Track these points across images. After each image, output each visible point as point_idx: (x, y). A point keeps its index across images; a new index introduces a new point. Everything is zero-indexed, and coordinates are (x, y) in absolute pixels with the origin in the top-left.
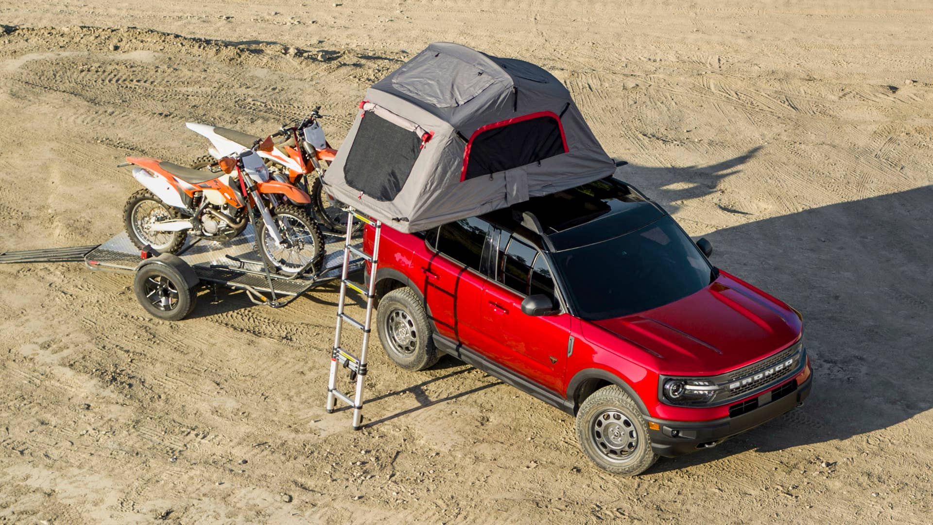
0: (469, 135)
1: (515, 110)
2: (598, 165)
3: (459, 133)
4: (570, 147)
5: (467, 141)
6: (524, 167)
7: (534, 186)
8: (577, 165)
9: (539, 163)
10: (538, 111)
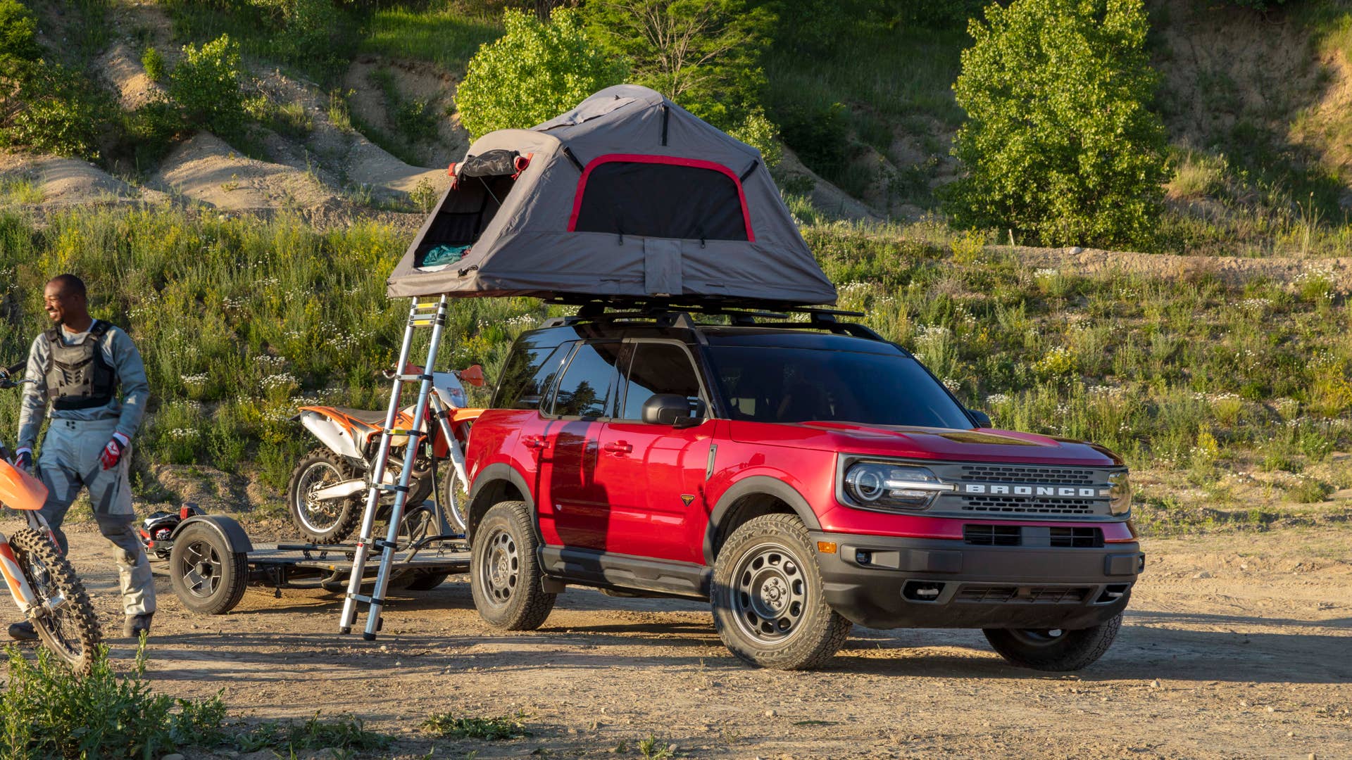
0: (585, 160)
1: (665, 143)
2: (808, 281)
3: (567, 150)
4: (757, 235)
5: (581, 169)
6: (678, 242)
7: (693, 277)
8: (773, 270)
9: (703, 243)
10: (703, 159)
